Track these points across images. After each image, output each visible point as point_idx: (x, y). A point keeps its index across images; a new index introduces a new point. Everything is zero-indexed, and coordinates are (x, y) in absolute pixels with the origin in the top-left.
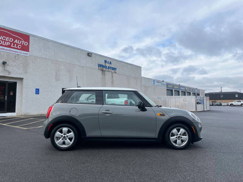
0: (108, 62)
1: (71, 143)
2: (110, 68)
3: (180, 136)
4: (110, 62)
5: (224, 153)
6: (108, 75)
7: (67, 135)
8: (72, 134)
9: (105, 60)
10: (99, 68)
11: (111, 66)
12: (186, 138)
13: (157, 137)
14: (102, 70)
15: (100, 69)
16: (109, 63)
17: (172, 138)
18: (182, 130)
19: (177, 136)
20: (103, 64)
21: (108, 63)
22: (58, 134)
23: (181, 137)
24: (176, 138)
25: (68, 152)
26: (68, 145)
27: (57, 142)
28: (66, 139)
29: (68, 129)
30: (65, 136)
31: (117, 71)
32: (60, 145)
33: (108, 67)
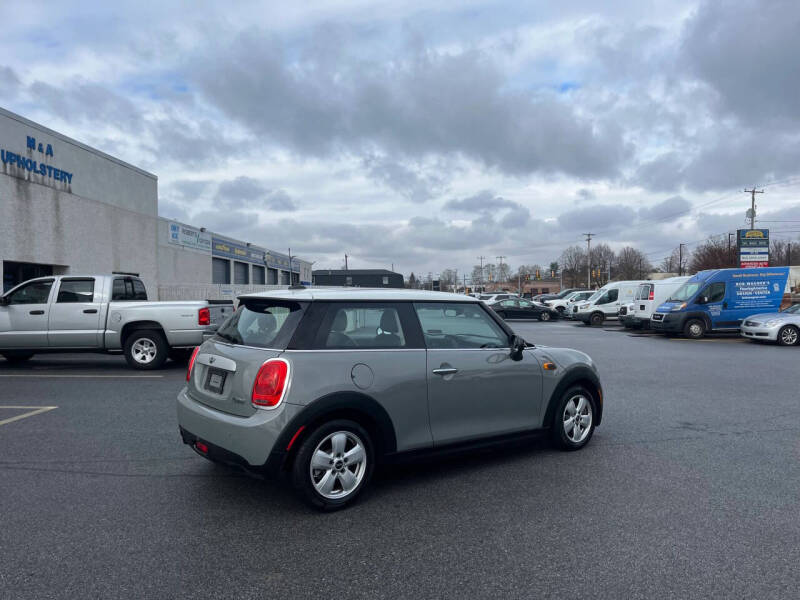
0: (40, 145)
1: (359, 479)
2: (47, 171)
3: (579, 416)
4: (49, 147)
6: (42, 197)
8: (358, 450)
9: (28, 138)
10: (5, 167)
11: (50, 161)
12: (588, 417)
14: (19, 179)
15: (8, 171)
16: (45, 149)
17: (567, 424)
18: (582, 402)
19: (575, 417)
20: (22, 150)
21: (41, 150)
22: (319, 456)
23: (581, 419)
26: (350, 488)
27: (318, 486)
28: (343, 471)
29: (348, 437)
30: (339, 462)
31: (74, 185)
32: (329, 493)
33: (42, 166)
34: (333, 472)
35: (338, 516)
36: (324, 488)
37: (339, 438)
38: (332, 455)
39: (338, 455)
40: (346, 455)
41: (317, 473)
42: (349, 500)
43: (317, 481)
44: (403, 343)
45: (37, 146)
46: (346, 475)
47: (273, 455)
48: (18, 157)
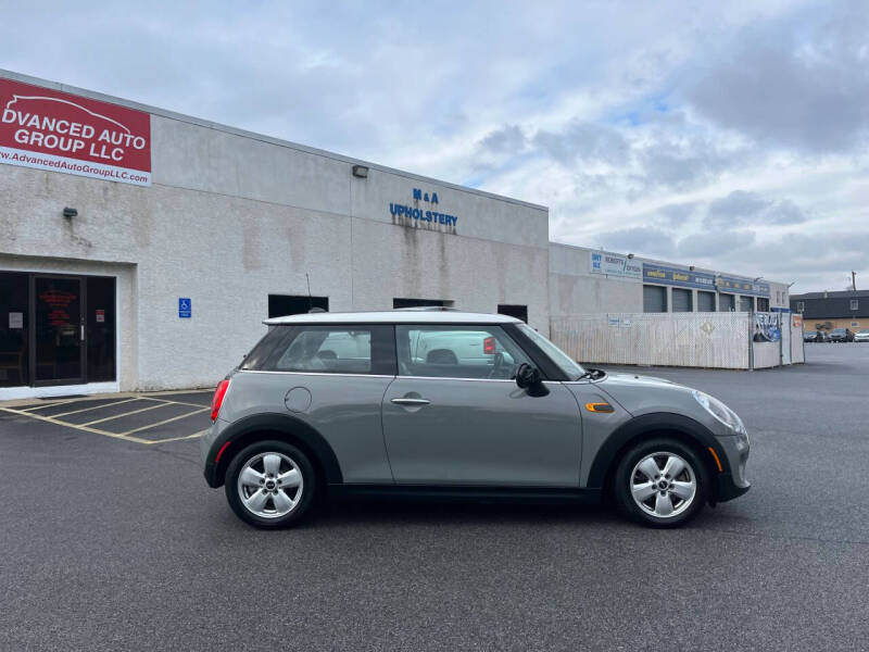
0: (426, 195)
1: (294, 503)
3: (668, 481)
4: (435, 195)
5: (823, 543)
6: (428, 241)
7: (280, 476)
8: (294, 475)
9: (415, 190)
10: (394, 218)
12: (688, 487)
13: (584, 483)
14: (407, 227)
15: (397, 222)
16: (430, 198)
17: (640, 489)
18: (675, 462)
19: (657, 482)
20: (410, 203)
21: (426, 199)
22: (248, 473)
23: (672, 486)
24: (654, 487)
25: (284, 533)
26: (284, 511)
27: (247, 502)
28: (276, 492)
29: (283, 459)
30: (272, 483)
31: (459, 227)
32: (259, 511)
33: (428, 213)
34: (265, 492)
36: (253, 504)
37: (271, 459)
38: (264, 474)
39: (271, 476)
43: (246, 497)
45: (423, 197)
46: (280, 497)
48: (406, 208)
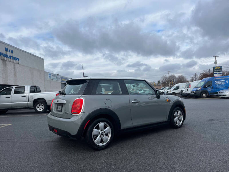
0: (9, 50)
1: (109, 139)
2: (12, 57)
3: (179, 117)
4: (12, 51)
6: (10, 66)
8: (108, 129)
9: (6, 48)
11: (12, 55)
13: (167, 120)
14: (3, 60)
16: (11, 51)
17: (175, 119)
18: (179, 112)
20: (4, 52)
21: (9, 51)
22: (95, 131)
26: (106, 142)
27: (95, 141)
28: (103, 136)
29: (105, 124)
30: (102, 133)
31: (20, 62)
32: (99, 144)
33: (10, 56)
34: (100, 136)
35: (103, 151)
36: (97, 142)
37: (101, 125)
38: (100, 130)
39: (102, 130)
40: (104, 130)
41: (95, 137)
42: (106, 146)
43: (95, 139)
44: (121, 93)
45: (8, 50)
46: (105, 137)
47: (79, 131)
48: (3, 54)
